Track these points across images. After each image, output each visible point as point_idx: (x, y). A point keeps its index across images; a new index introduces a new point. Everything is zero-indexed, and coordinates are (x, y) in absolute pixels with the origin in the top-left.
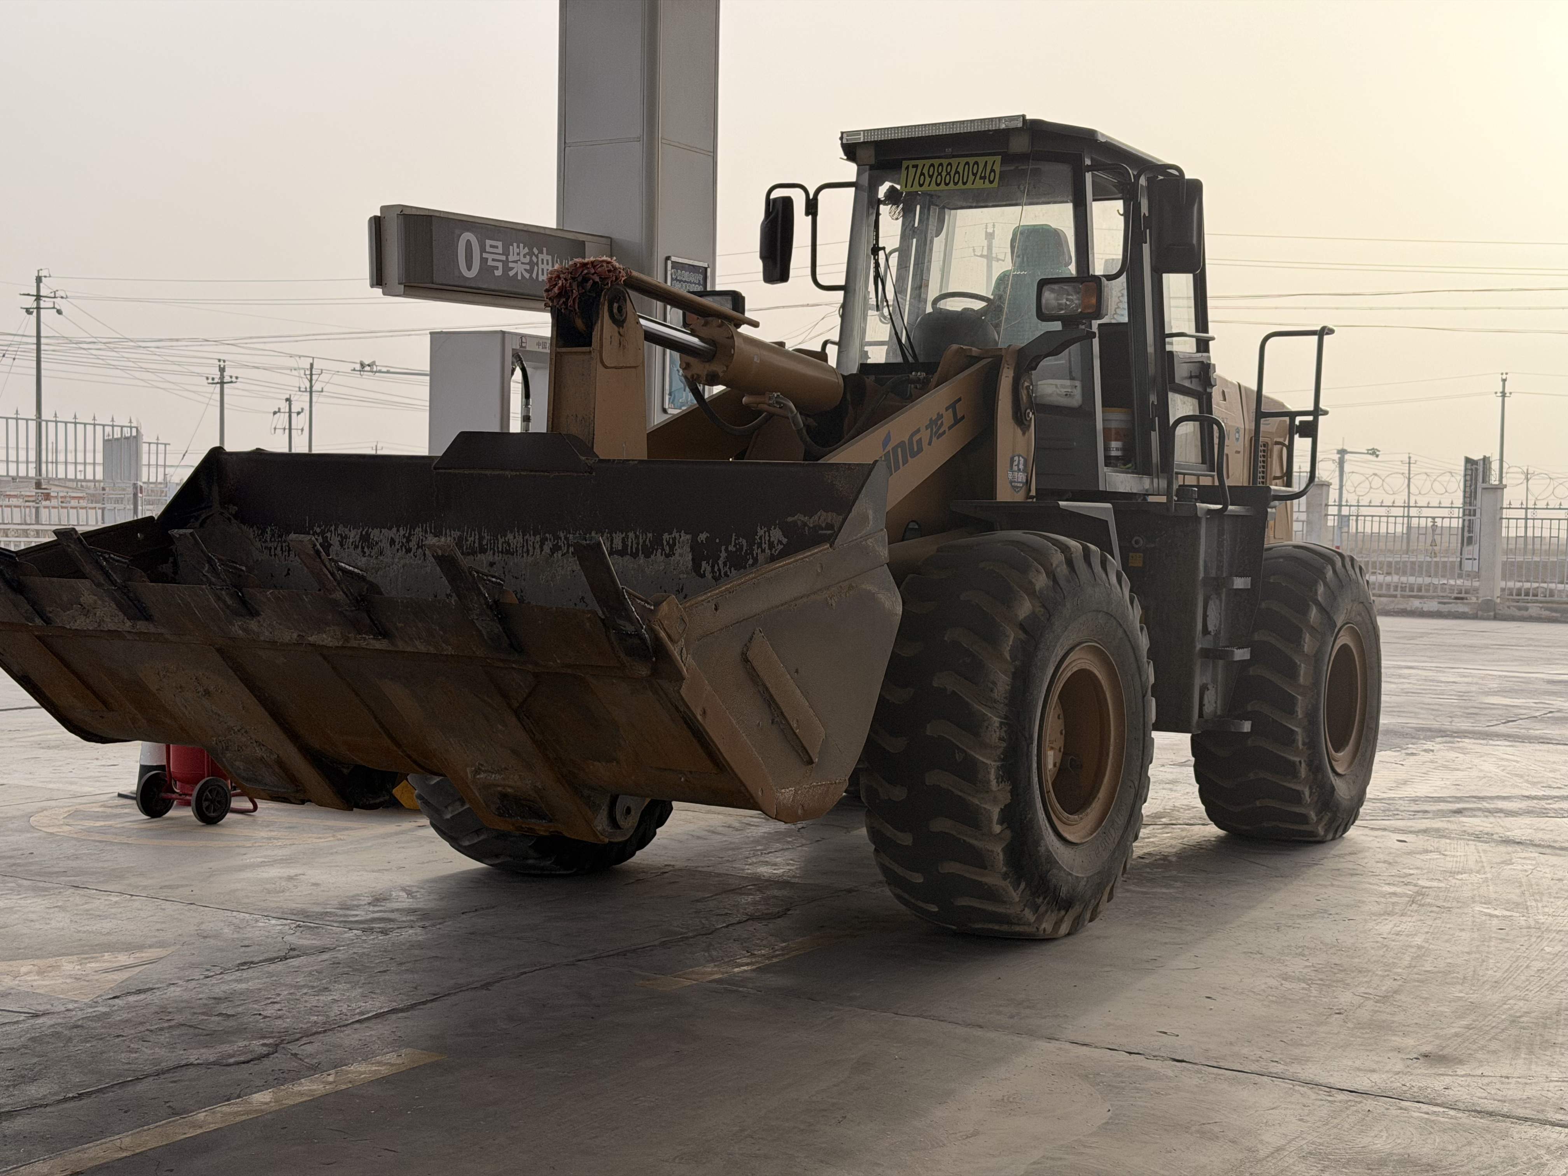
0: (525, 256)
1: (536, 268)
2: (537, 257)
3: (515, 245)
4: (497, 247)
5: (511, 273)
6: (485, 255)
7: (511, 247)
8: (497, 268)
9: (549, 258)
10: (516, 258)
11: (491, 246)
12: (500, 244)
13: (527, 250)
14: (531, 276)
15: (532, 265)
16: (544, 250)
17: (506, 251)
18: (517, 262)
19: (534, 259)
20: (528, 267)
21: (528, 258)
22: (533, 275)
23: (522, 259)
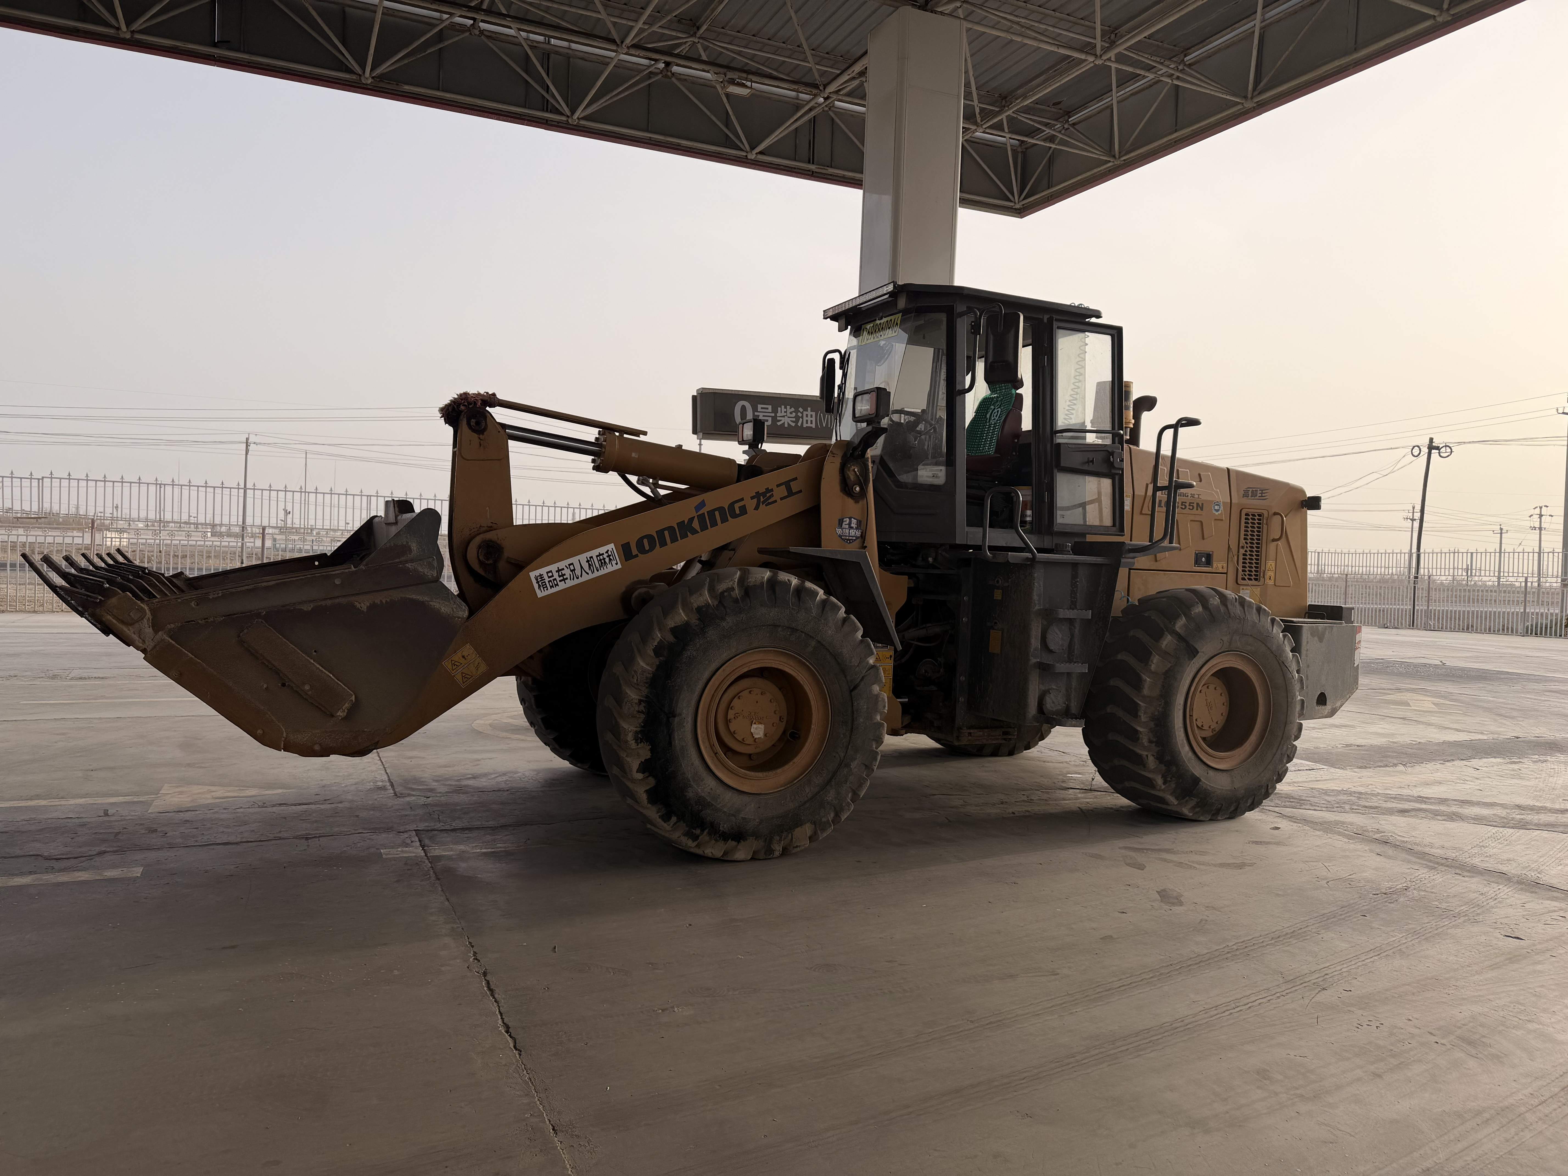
0: (791, 413)
1: (801, 419)
2: (802, 413)
3: (783, 407)
4: (767, 409)
5: (779, 424)
6: (756, 413)
7: (779, 409)
8: (767, 421)
9: (813, 414)
10: (783, 414)
11: (762, 408)
12: (770, 407)
13: (793, 409)
14: (796, 425)
15: (797, 418)
16: (809, 409)
17: (775, 411)
18: (784, 416)
19: (800, 415)
20: (794, 419)
21: (794, 414)
22: (799, 424)
23: (789, 415)
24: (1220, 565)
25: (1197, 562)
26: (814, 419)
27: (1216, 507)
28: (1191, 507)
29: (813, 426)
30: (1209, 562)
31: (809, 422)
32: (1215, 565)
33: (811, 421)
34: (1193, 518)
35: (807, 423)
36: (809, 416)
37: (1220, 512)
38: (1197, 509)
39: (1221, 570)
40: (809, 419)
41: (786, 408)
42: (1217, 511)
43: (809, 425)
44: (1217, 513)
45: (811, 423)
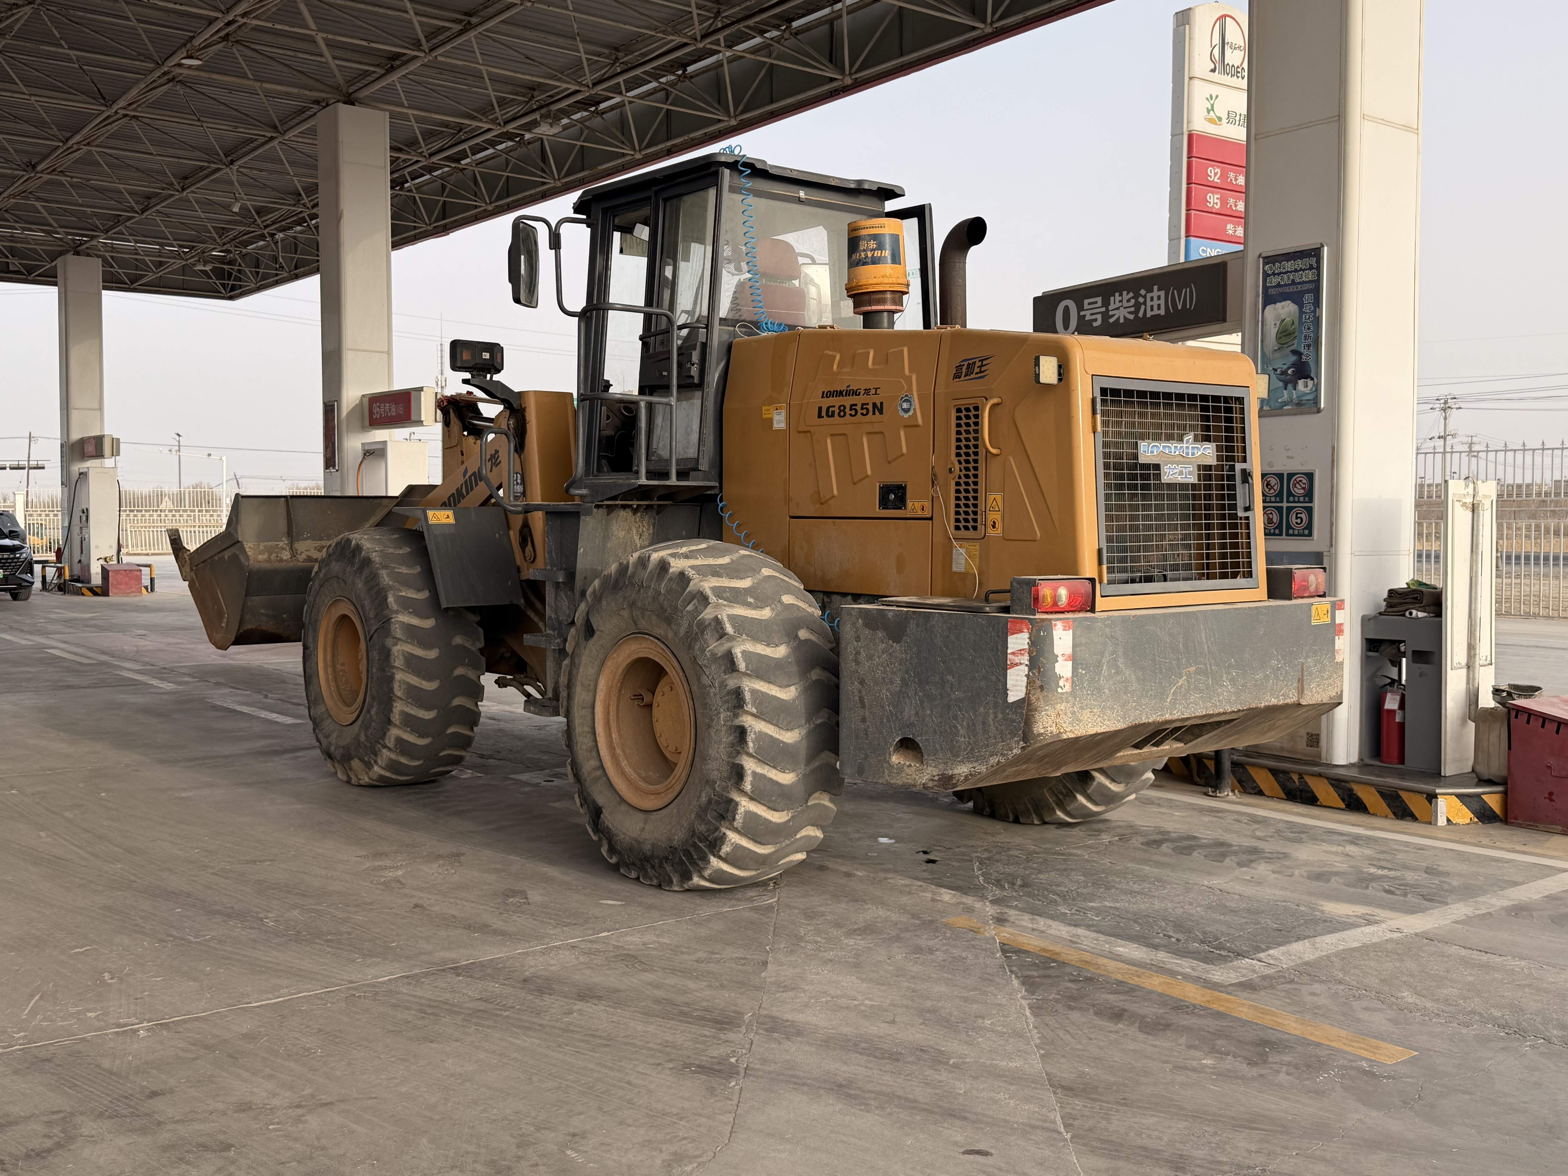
1: (1143, 307)
3: (1117, 295)
5: (1111, 320)
6: (1082, 313)
8: (1095, 320)
13: (1131, 295)
14: (1137, 317)
15: (1137, 306)
16: (1156, 288)
17: (1106, 303)
18: (1118, 308)
19: (1141, 300)
20: (1133, 309)
21: (1133, 301)
22: (1141, 315)
23: (1125, 304)
24: (918, 505)
25: (884, 503)
26: (1162, 302)
27: (905, 406)
28: (865, 412)
29: (1162, 312)
30: (901, 502)
31: (1155, 308)
32: (909, 504)
33: (1159, 306)
34: (869, 428)
35: (1152, 310)
36: (1155, 299)
37: (911, 413)
38: (874, 413)
39: (920, 514)
40: (1156, 303)
41: (1121, 295)
42: (906, 411)
43: (1156, 312)
44: (906, 416)
45: (1159, 308)
